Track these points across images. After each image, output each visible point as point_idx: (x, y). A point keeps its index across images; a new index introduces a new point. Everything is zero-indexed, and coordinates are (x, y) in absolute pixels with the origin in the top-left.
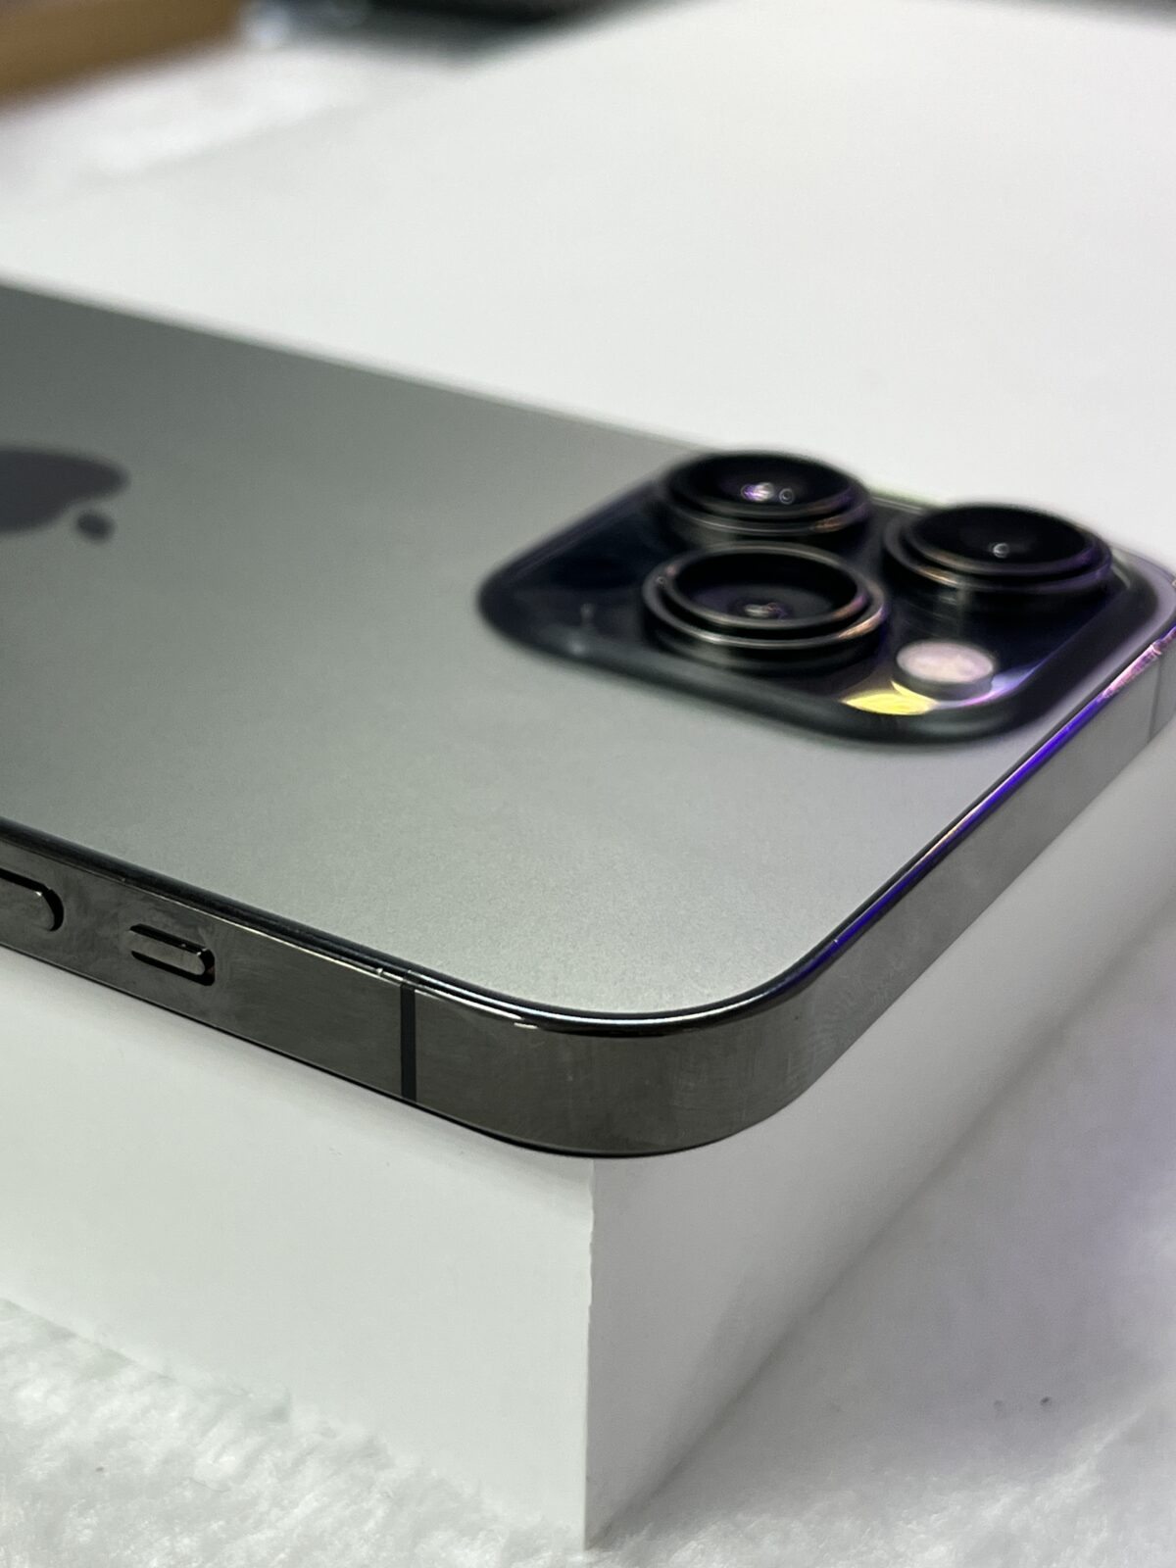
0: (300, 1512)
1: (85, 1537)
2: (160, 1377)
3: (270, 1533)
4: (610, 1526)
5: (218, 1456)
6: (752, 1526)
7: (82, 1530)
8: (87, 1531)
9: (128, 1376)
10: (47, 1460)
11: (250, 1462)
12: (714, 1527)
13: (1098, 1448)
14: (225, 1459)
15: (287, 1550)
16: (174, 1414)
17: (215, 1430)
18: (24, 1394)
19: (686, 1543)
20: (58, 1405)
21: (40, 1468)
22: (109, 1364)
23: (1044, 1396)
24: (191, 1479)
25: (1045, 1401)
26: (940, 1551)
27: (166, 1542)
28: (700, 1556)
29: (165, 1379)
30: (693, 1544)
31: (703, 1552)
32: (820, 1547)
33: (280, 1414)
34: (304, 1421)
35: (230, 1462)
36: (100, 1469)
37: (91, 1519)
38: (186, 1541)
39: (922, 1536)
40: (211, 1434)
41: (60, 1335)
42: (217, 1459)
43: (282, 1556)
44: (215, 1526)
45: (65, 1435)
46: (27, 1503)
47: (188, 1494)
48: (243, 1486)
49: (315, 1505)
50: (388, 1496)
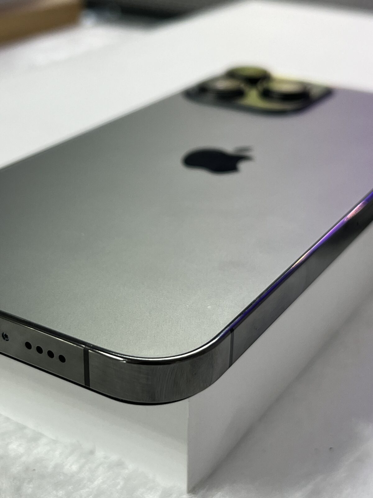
0: (96, 483)
1: (30, 491)
3: (87, 490)
5: (71, 466)
7: (28, 489)
8: (30, 489)
9: (43, 441)
10: (17, 467)
11: (81, 468)
12: (226, 488)
13: (347, 463)
14: (73, 466)
15: (93, 495)
16: (57, 453)
17: (70, 457)
18: (10, 446)
20: (21, 450)
21: (15, 469)
22: (36, 438)
24: (63, 473)
25: (331, 448)
27: (55, 492)
29: (55, 441)
30: (220, 493)
31: (223, 496)
33: (92, 452)
34: (100, 454)
35: (75, 468)
36: (34, 470)
37: (31, 486)
38: (61, 492)
40: (69, 459)
44: (70, 488)
45: (24, 459)
46: (11, 481)
47: (62, 478)
48: (79, 475)
49: (101, 481)
50: (124, 478)
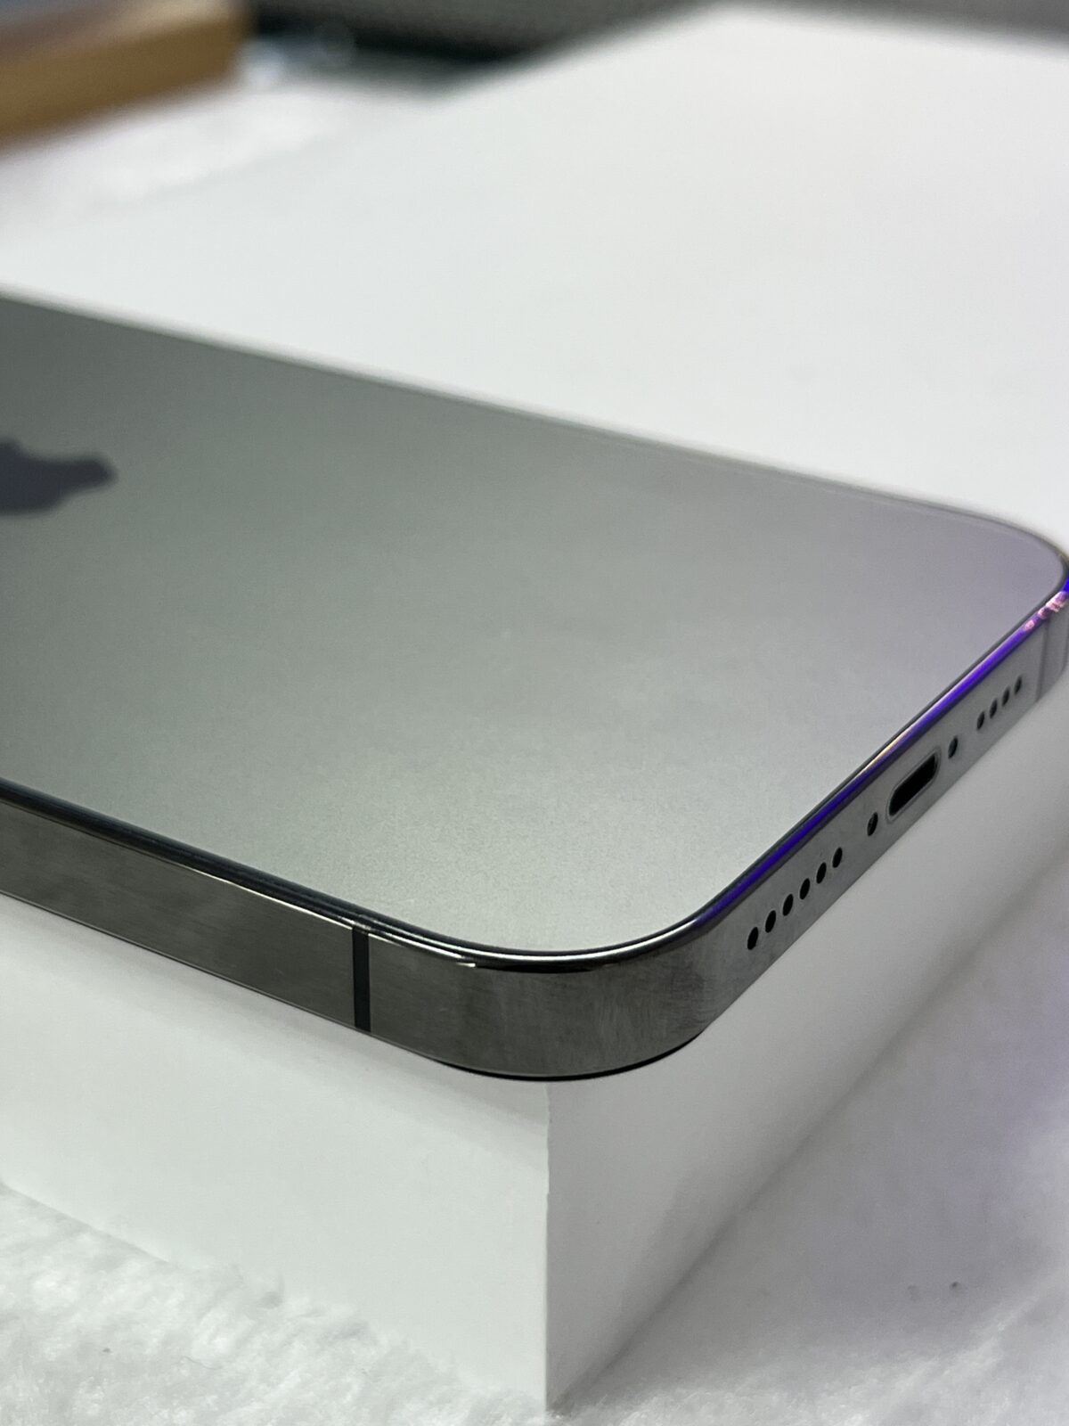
0: (283, 1387)
1: (94, 1411)
3: (256, 1406)
4: (567, 1395)
5: (212, 1338)
6: (690, 1397)
7: (89, 1403)
8: (95, 1406)
9: (134, 1266)
10: (59, 1342)
11: (241, 1343)
12: (656, 1399)
13: (1001, 1327)
14: (218, 1340)
16: (173, 1301)
17: (210, 1315)
18: (37, 1285)
19: (630, 1414)
20: (70, 1294)
21: (53, 1349)
22: (112, 1259)
23: (956, 1281)
24: (189, 1359)
25: (955, 1285)
26: (858, 1419)
27: (165, 1413)
30: (636, 1414)
32: (751, 1416)
33: (273, 1300)
34: (296, 1304)
35: (222, 1344)
36: (107, 1350)
37: (97, 1395)
38: (183, 1414)
39: (843, 1406)
40: (206, 1319)
41: (76, 1228)
42: (211, 1341)
44: (209, 1400)
45: (77, 1319)
46: (41, 1381)
47: (185, 1372)
48: (234, 1365)
49: (298, 1380)
50: (365, 1373)
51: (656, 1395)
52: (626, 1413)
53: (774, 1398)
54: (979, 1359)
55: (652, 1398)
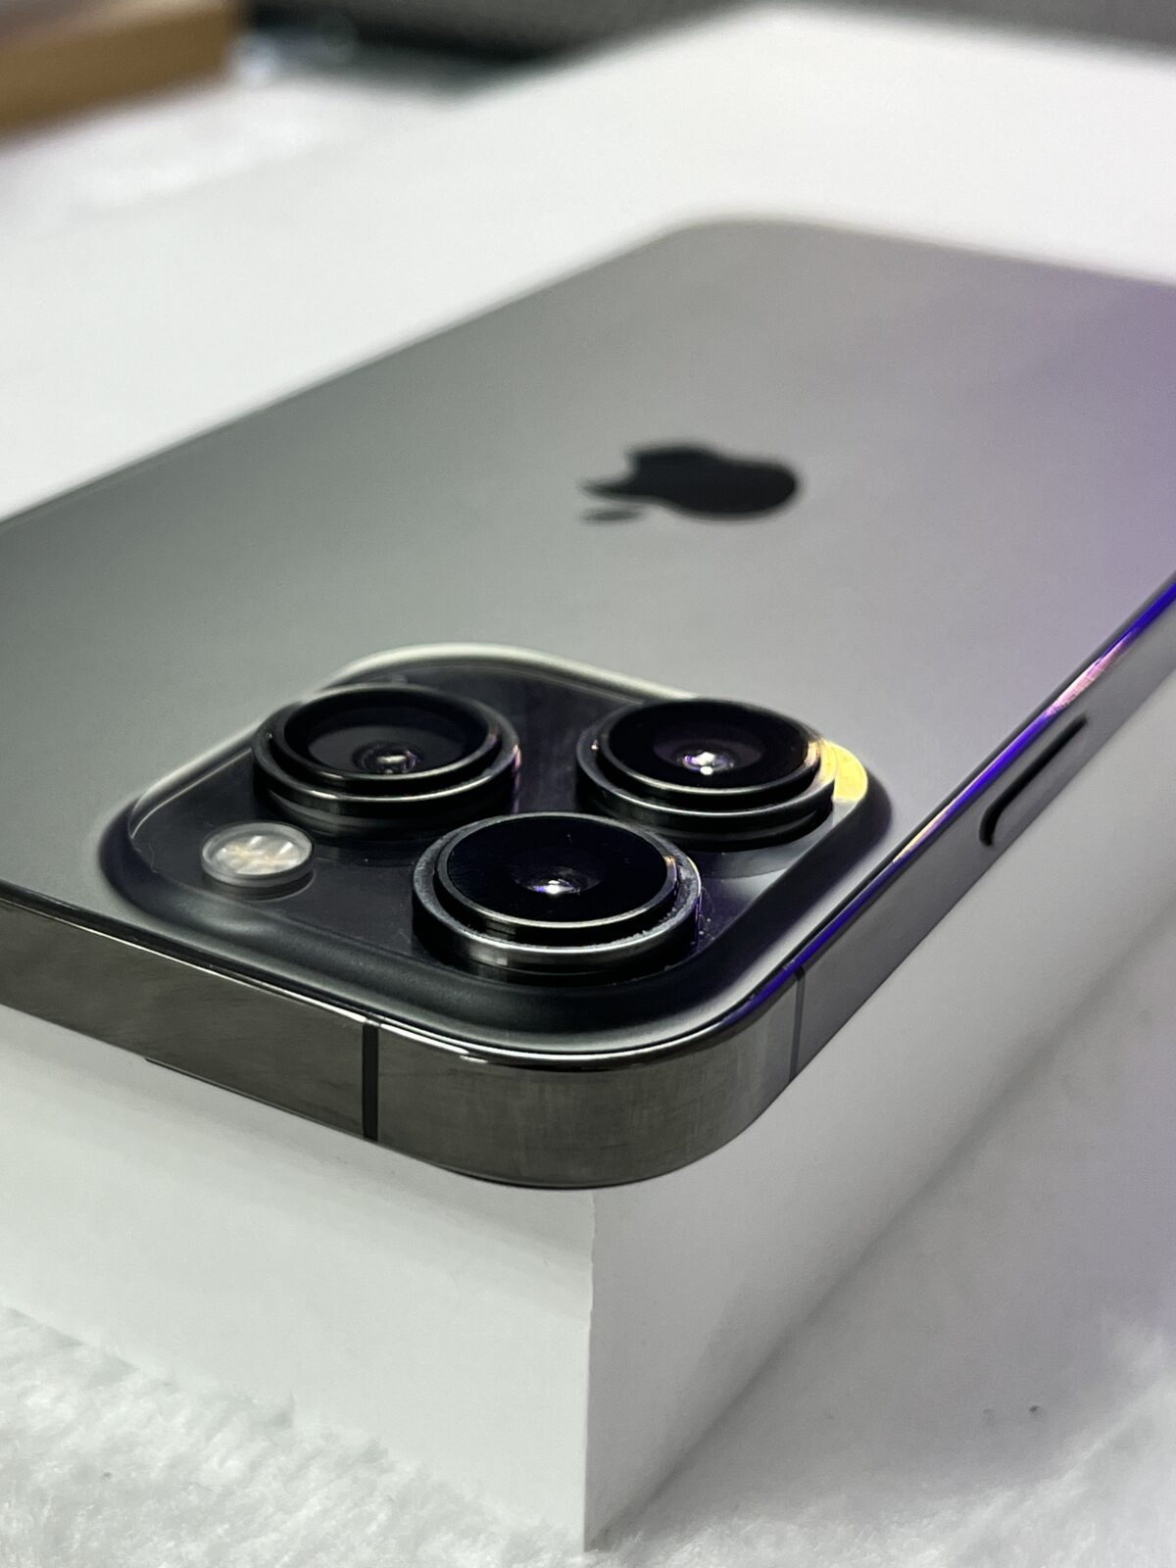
0: (302, 1516)
2: (166, 1384)
3: (274, 1536)
4: (607, 1531)
5: (222, 1463)
6: (748, 1529)
7: (90, 1535)
8: (94, 1536)
9: (134, 1383)
10: (54, 1467)
11: (254, 1467)
12: (710, 1530)
13: (1085, 1456)
14: (230, 1464)
15: (291, 1554)
16: (180, 1420)
17: (219, 1435)
18: (30, 1402)
19: (682, 1547)
20: (66, 1411)
21: (48, 1472)
22: (113, 1373)
23: (1035, 1404)
24: (198, 1485)
25: (1034, 1409)
26: (932, 1553)
27: (172, 1546)
28: (696, 1559)
29: (170, 1385)
30: (689, 1547)
31: (699, 1555)
32: (815, 1549)
33: (283, 1420)
34: (307, 1426)
35: (234, 1466)
36: (107, 1475)
37: (99, 1526)
38: (193, 1546)
39: (915, 1539)
40: (216, 1440)
41: (68, 1343)
42: (224, 1463)
43: (286, 1559)
44: (220, 1530)
45: (73, 1441)
46: (35, 1507)
47: (194, 1499)
48: (247, 1490)
49: (318, 1508)
50: (391, 1500)
51: (710, 1526)
52: (678, 1546)
53: (839, 1529)
54: (1062, 1489)
55: (706, 1530)
